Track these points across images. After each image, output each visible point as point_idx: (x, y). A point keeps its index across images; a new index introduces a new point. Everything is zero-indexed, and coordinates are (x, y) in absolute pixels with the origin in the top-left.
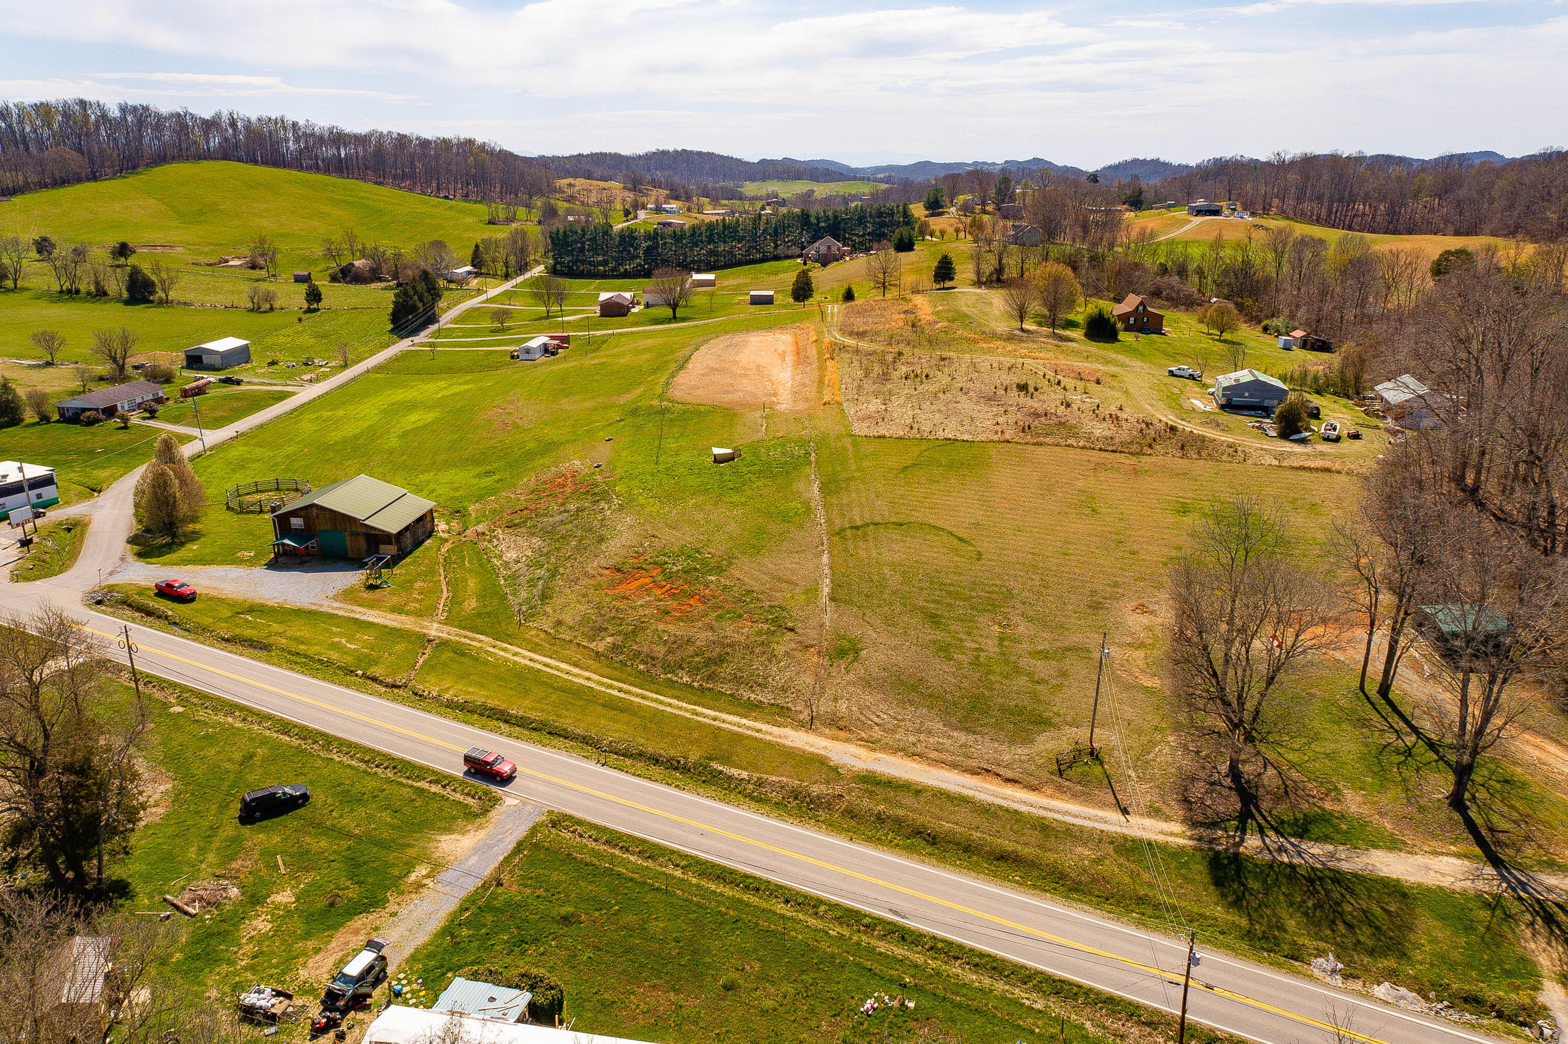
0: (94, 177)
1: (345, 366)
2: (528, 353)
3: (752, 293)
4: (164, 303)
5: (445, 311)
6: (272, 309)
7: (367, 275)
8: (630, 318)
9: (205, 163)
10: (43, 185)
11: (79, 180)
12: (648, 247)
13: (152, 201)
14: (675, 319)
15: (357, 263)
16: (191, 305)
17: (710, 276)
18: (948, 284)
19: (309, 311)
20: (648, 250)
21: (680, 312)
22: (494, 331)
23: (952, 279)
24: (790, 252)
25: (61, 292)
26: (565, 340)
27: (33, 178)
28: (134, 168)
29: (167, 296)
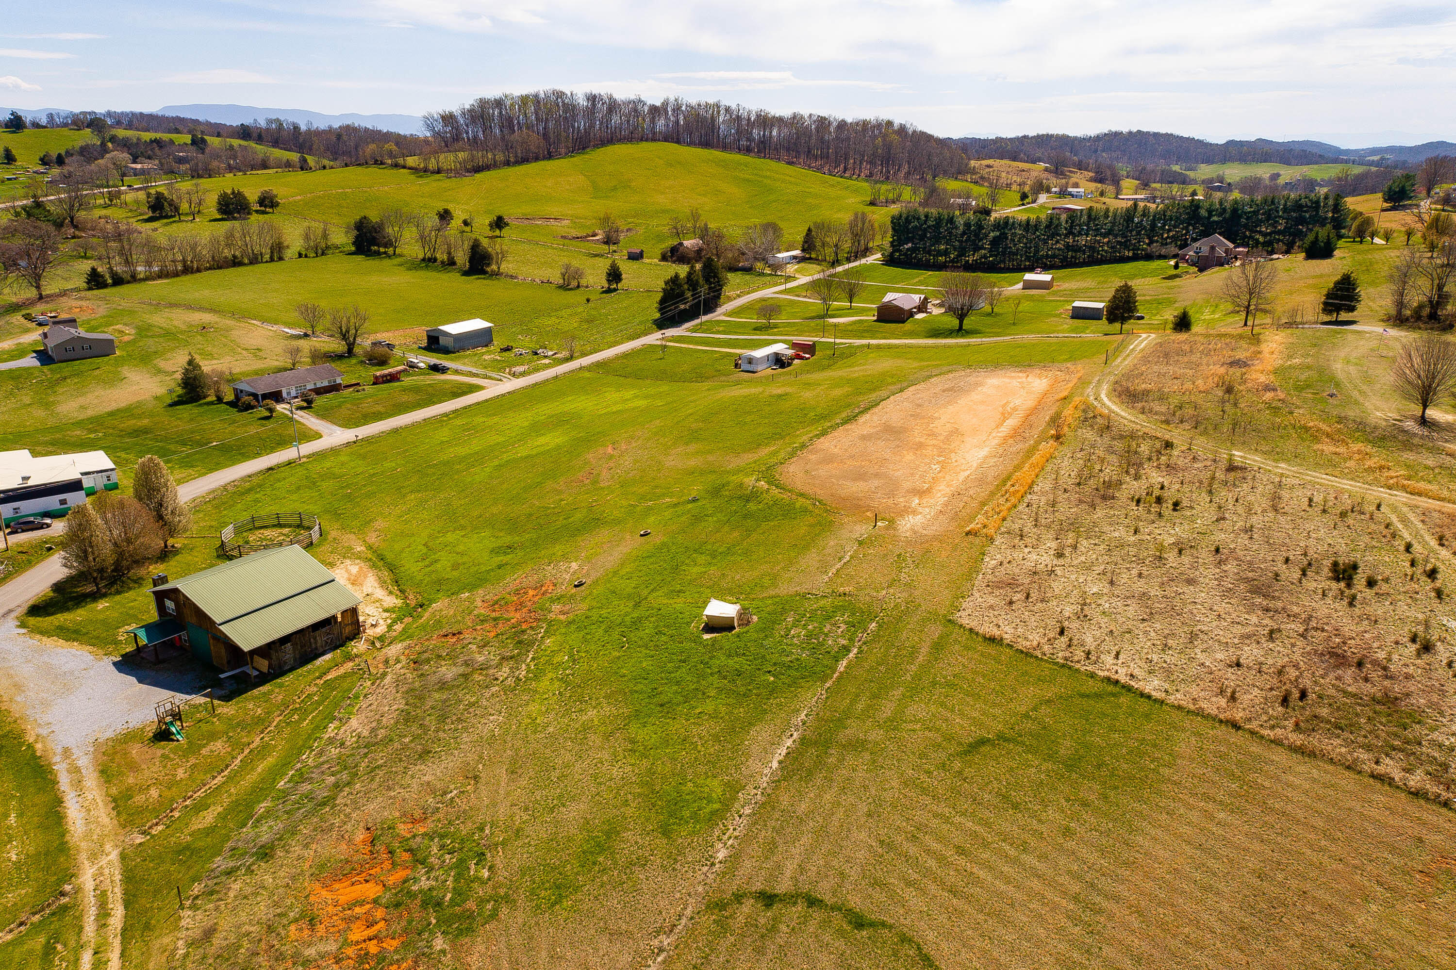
0: (549, 156)
1: (571, 358)
2: (750, 363)
3: (1077, 304)
4: (497, 274)
5: (730, 299)
6: (578, 287)
7: (692, 255)
8: (908, 326)
9: (644, 145)
10: (508, 163)
11: (537, 159)
12: (994, 238)
13: (582, 177)
14: (960, 331)
15: (687, 243)
16: (516, 278)
17: (1046, 277)
18: (1344, 316)
19: (609, 291)
20: (995, 242)
21: (967, 323)
22: (757, 329)
23: (1352, 309)
24: (1163, 251)
25: (423, 260)
26: (811, 349)
27: (500, 157)
28: (584, 149)
29: (499, 268)
